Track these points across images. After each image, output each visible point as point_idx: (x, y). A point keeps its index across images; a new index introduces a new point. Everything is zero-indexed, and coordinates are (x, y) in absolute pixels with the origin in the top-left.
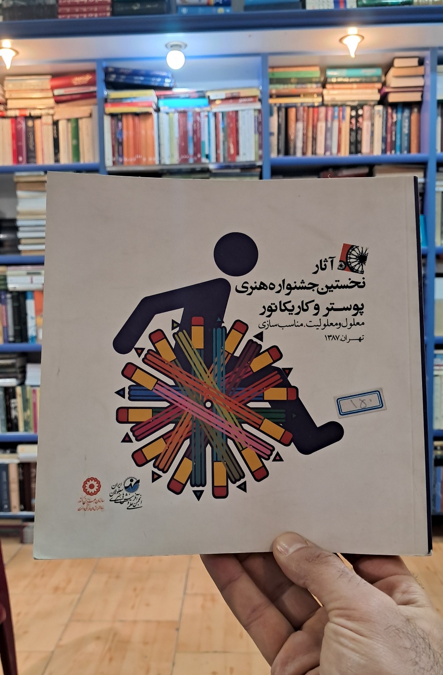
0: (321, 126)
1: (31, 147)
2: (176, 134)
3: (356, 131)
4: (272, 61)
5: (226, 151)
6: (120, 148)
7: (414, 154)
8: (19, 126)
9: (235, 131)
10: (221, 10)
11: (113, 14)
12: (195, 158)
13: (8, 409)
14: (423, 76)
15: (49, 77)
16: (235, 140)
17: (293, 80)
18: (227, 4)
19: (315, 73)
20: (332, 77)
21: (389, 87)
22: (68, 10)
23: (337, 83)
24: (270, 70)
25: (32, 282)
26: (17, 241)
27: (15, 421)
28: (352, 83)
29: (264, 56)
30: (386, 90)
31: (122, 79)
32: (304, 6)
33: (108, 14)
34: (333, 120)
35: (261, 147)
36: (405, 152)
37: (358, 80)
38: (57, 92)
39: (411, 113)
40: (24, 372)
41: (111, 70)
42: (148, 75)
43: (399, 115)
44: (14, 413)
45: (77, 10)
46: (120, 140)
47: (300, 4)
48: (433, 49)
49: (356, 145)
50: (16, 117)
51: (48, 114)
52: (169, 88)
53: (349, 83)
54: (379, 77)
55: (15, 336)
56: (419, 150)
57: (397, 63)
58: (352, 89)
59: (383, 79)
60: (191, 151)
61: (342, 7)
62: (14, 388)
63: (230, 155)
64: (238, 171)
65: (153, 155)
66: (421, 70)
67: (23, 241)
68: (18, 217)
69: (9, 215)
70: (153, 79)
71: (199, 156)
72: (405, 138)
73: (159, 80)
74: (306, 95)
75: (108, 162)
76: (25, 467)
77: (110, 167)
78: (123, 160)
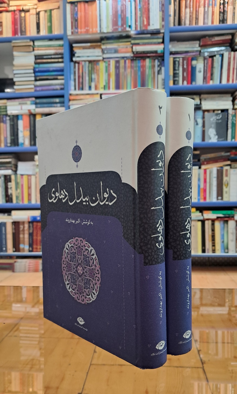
0: (201, 10)
1: (23, 29)
2: (111, 13)
3: (223, 13)
5: (142, 23)
6: (76, 23)
8: (16, 16)
9: (147, 11)
12: (122, 28)
13: (6, 189)
16: (147, 16)
25: (22, 109)
27: (11, 196)
34: (208, 7)
35: (163, 20)
40: (16, 166)
44: (10, 192)
46: (76, 18)
49: (223, 20)
50: (14, 11)
51: (34, 8)
55: (11, 143)
60: (120, 23)
62: (10, 176)
63: (144, 25)
64: (149, 36)
65: (97, 27)
67: (16, 83)
68: (14, 68)
71: (125, 26)
75: (69, 32)
76: (16, 224)
77: (70, 36)
78: (78, 31)
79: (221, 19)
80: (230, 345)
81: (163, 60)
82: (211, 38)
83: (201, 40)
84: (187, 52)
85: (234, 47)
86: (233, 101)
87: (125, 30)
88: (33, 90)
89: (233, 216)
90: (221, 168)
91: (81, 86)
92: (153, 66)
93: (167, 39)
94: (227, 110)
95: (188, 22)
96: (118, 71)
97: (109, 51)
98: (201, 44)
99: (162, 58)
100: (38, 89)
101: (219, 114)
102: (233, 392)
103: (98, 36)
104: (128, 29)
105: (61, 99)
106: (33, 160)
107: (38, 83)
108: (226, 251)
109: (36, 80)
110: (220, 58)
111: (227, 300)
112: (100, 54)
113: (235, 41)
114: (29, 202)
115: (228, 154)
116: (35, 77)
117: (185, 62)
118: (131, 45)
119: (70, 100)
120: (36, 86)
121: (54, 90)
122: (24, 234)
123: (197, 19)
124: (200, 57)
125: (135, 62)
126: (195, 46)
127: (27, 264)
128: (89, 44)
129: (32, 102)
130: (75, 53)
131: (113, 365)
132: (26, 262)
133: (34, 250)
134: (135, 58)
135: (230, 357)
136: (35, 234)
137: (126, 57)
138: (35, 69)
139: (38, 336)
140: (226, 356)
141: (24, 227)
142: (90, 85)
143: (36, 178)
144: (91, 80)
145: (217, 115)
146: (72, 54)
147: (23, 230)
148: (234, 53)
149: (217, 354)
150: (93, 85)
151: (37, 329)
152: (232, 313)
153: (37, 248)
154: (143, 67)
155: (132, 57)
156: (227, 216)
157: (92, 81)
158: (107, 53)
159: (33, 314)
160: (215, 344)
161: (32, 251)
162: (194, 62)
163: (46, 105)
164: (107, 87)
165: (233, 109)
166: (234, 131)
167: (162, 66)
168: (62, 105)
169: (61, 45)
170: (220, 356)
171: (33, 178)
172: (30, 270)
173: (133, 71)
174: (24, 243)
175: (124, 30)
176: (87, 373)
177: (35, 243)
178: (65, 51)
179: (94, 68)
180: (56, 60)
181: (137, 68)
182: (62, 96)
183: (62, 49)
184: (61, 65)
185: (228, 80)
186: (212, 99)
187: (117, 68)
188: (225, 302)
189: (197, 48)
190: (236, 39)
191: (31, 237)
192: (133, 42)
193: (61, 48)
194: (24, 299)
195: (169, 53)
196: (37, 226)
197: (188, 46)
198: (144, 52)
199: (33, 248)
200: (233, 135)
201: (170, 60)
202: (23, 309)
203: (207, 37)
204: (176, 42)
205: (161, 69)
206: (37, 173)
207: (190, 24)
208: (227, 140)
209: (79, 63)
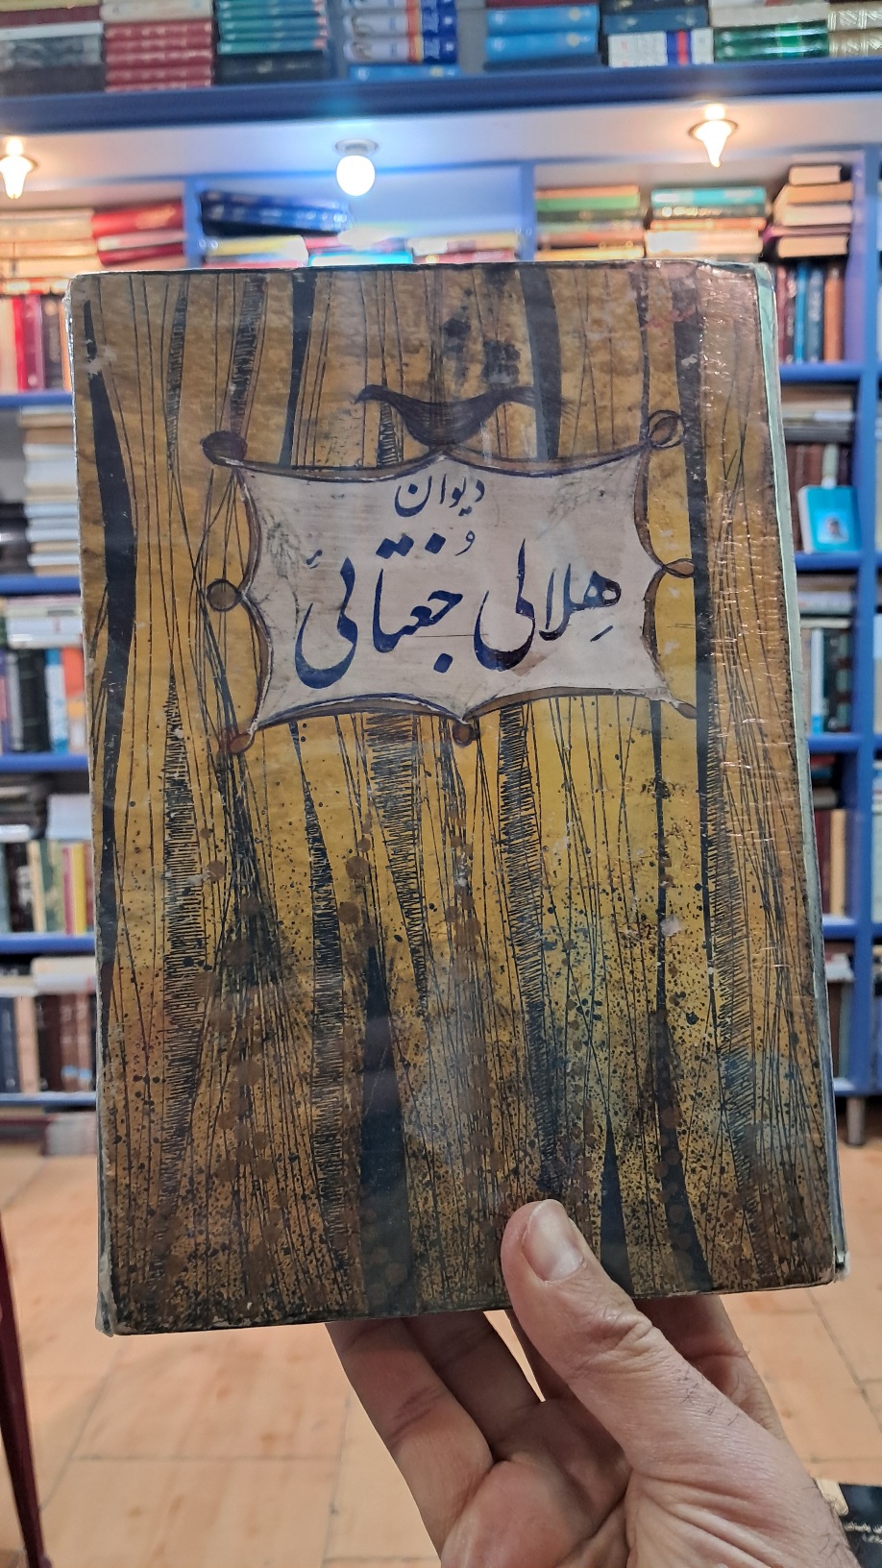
1: (54, 357)
4: (544, 175)
7: (832, 364)
8: (29, 315)
10: (437, 72)
11: (217, 80)
13: (13, 888)
14: (850, 203)
15: (89, 214)
17: (584, 215)
18: (448, 59)
19: (630, 199)
20: (662, 206)
21: (780, 226)
22: (127, 75)
23: (673, 218)
24: (538, 195)
25: (57, 630)
26: (27, 549)
27: (27, 911)
28: (705, 218)
29: (527, 165)
30: (775, 232)
31: (239, 215)
32: (605, 60)
33: (208, 83)
36: (814, 360)
37: (716, 212)
38: (107, 243)
39: (825, 278)
40: (43, 812)
41: (213, 197)
42: (290, 207)
43: (802, 283)
44: (24, 896)
45: (146, 74)
47: (599, 57)
48: (870, 149)
50: (22, 297)
52: (332, 234)
53: (697, 218)
54: (760, 206)
55: (26, 740)
56: (842, 354)
57: (796, 176)
58: (702, 230)
59: (768, 209)
61: (683, 62)
62: (23, 845)
66: (845, 190)
67: (38, 548)
68: (29, 500)
69: (11, 496)
70: (299, 215)
72: (814, 332)
73: (311, 216)
74: (609, 244)
76: (49, 1004)
122: (74, 1034)
141: (74, 1013)
147: (74, 1021)
174: (76, 1063)
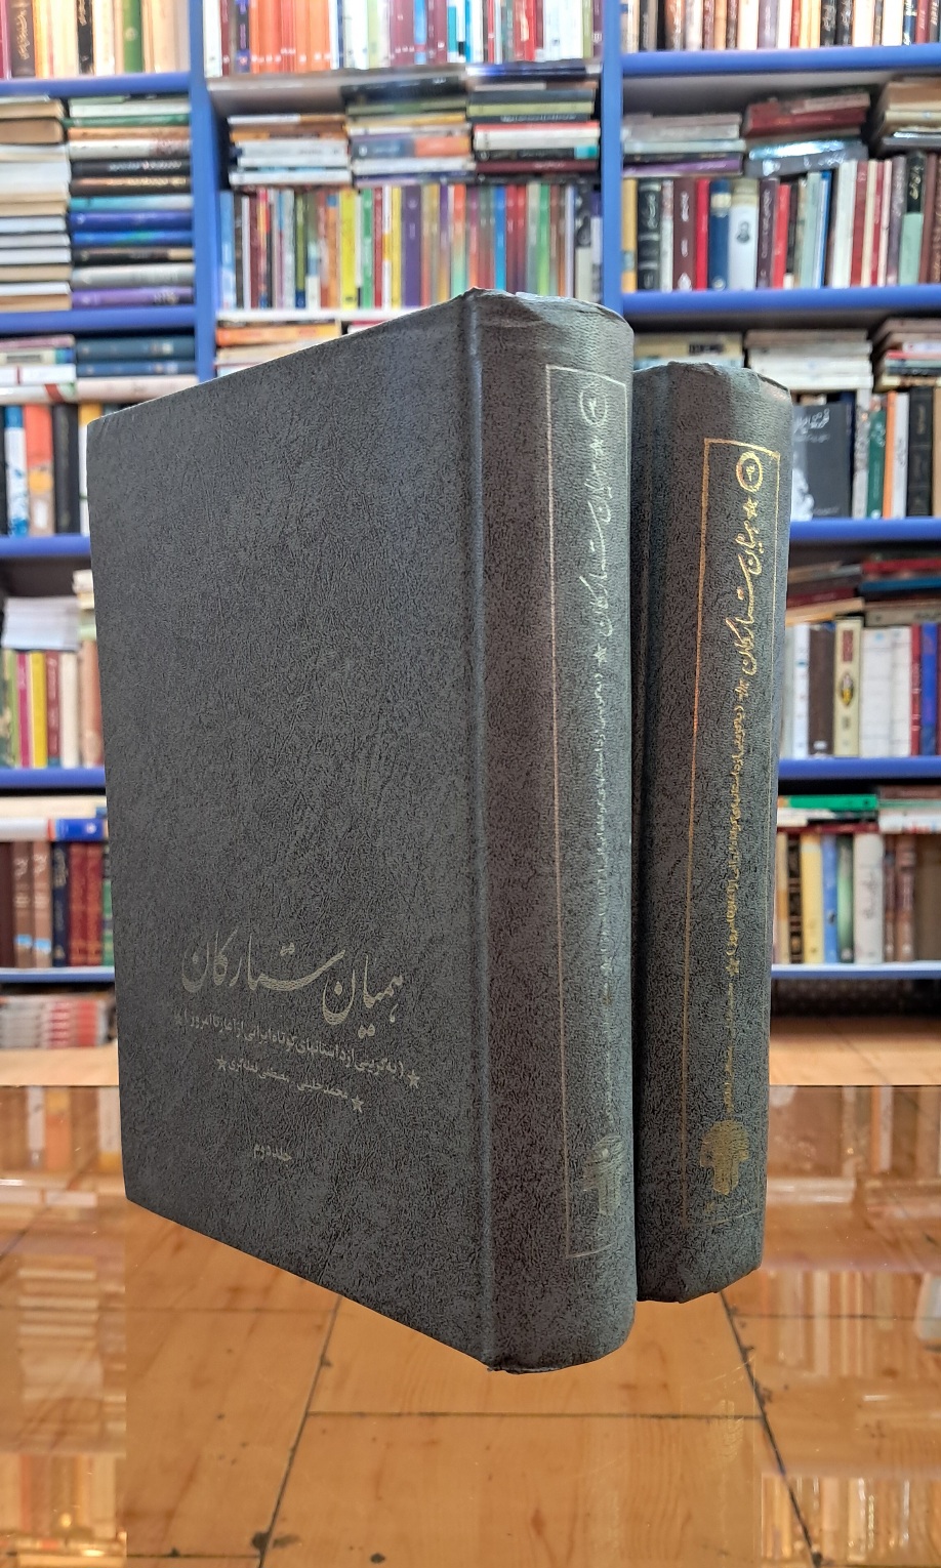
3: (836, 3)
5: (510, 34)
6: (243, 27)
12: (431, 53)
16: (532, 7)
35: (597, 24)
46: (243, 9)
49: (836, 32)
60: (421, 35)
63: (520, 45)
64: (540, 86)
65: (326, 48)
71: (441, 45)
75: (213, 67)
77: (215, 80)
78: (249, 60)
79: (828, 27)
80: (859, 1323)
81: (598, 188)
82: (787, 104)
83: (750, 111)
84: (691, 158)
85: (879, 142)
86: (876, 358)
87: (441, 63)
88: (64, 305)
89: (873, 815)
90: (826, 627)
91: (263, 288)
92: (557, 214)
93: (612, 103)
94: (851, 394)
95: (694, 37)
96: (413, 227)
97: (379, 147)
98: (750, 125)
99: (594, 181)
100: (86, 299)
101: (820, 409)
102: (871, 1508)
103: (331, 86)
104: (454, 57)
105: (184, 343)
106: (66, 590)
107: (87, 275)
108: (846, 954)
109: (77, 263)
110: (825, 184)
111: (850, 1151)
112: (342, 158)
113: (883, 117)
114: (49, 763)
115: (856, 569)
116: (74, 247)
117: (685, 197)
118: (468, 126)
119: (218, 347)
120: (77, 288)
121: (153, 304)
123: (732, 24)
124: (743, 180)
125: (482, 195)
126: (723, 136)
127: (46, 1016)
128: (295, 118)
129: (63, 354)
130: (240, 152)
131: (399, 1415)
132: (42, 1007)
133: (75, 958)
134: (482, 179)
135: (859, 1372)
136: (76, 893)
137: (446, 174)
138: (72, 216)
139: (93, 1304)
140: (845, 1371)
142: (300, 287)
143: (79, 662)
144: (304, 266)
145: (811, 412)
146: (226, 157)
148: (881, 163)
149: (809, 1363)
150: (313, 286)
151: (90, 1276)
152: (871, 1201)
153: (84, 952)
154: (517, 214)
155: (470, 173)
156: (850, 816)
157: (307, 271)
158: (369, 156)
159: (72, 1217)
160: (800, 1322)
161: (66, 963)
162: (721, 200)
163: (119, 368)
164: (369, 297)
165: (876, 390)
166: (876, 480)
167: (594, 214)
168: (187, 365)
169: (181, 119)
170: (822, 1368)
171: (68, 666)
172: (57, 1039)
173: (474, 230)
175: (438, 63)
176: (294, 1450)
177: (76, 933)
178: (197, 143)
179: (317, 219)
180: (161, 182)
181: (493, 221)
182: (188, 331)
183: (184, 137)
184: (183, 201)
185: (856, 274)
186: (794, 349)
187: (411, 216)
188: (840, 1156)
189: (732, 140)
190: (887, 108)
191: (59, 906)
192: (474, 110)
193: (181, 130)
194: (36, 1157)
195: (619, 160)
196: (85, 859)
197: (696, 132)
198: (518, 156)
199: (68, 951)
200: (876, 495)
201: (623, 189)
202: (33, 1199)
203: (773, 100)
204: (648, 116)
205: (587, 224)
206: (81, 645)
207: (703, 47)
208: (850, 512)
209: (253, 195)
